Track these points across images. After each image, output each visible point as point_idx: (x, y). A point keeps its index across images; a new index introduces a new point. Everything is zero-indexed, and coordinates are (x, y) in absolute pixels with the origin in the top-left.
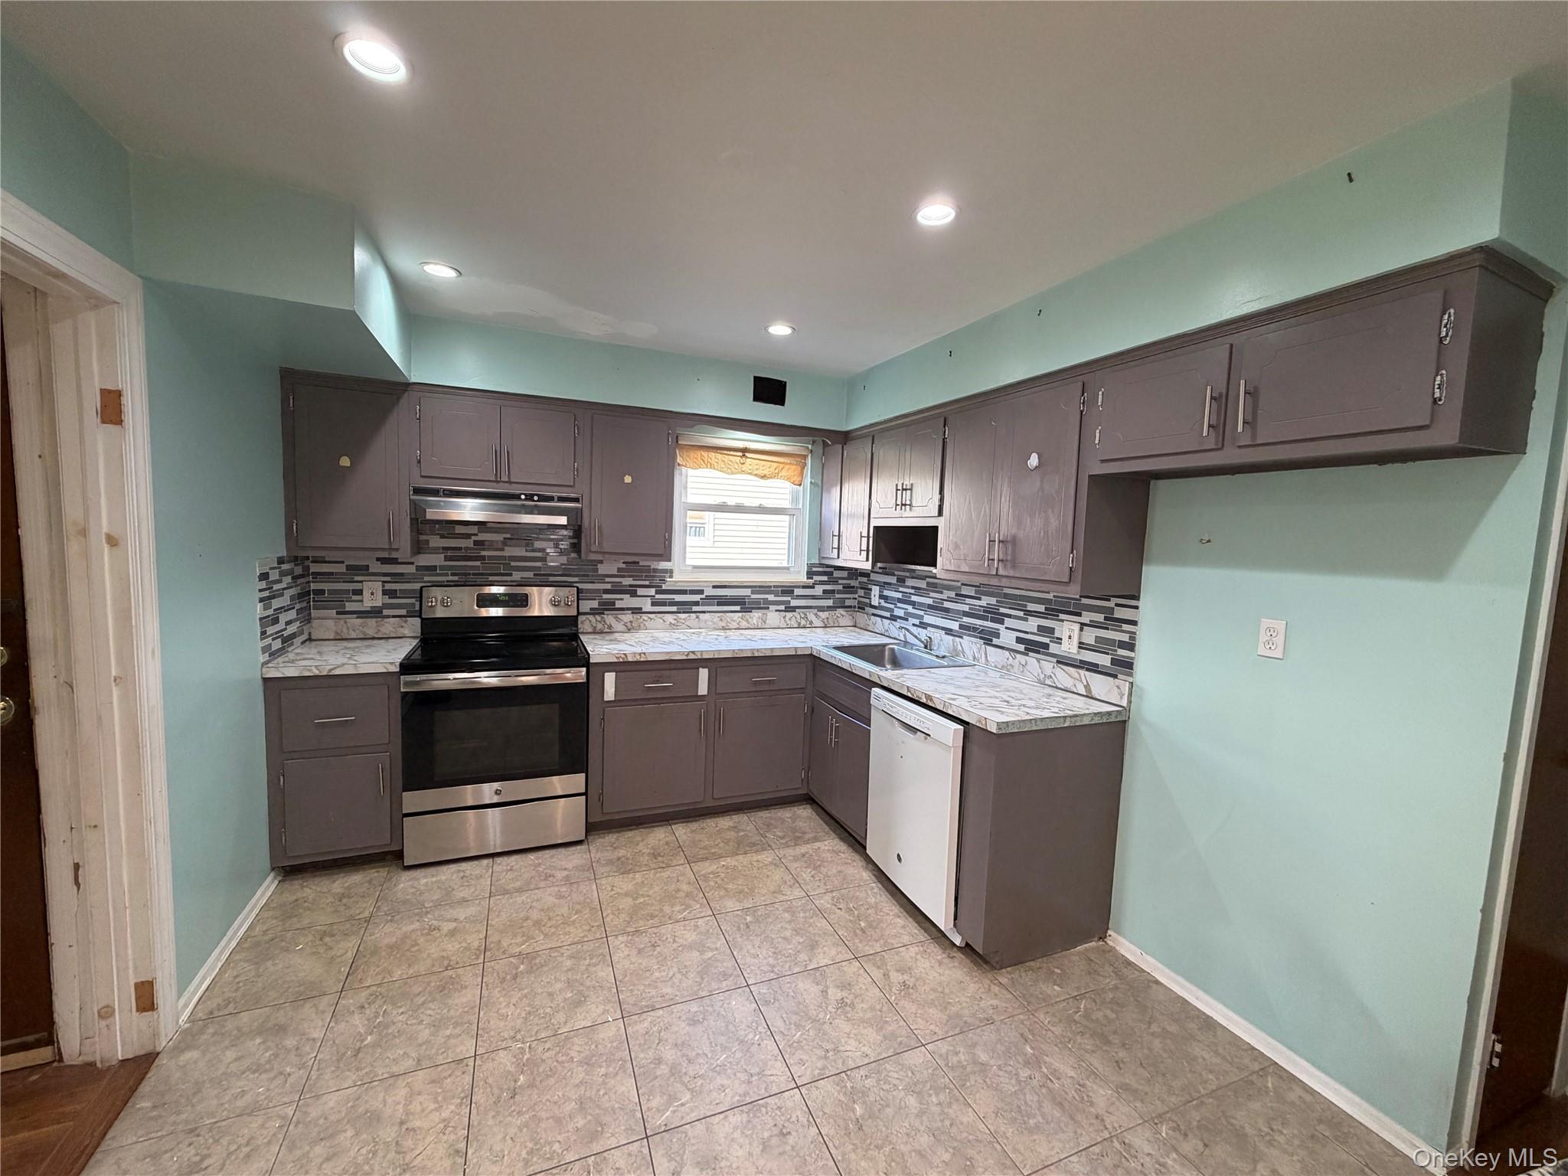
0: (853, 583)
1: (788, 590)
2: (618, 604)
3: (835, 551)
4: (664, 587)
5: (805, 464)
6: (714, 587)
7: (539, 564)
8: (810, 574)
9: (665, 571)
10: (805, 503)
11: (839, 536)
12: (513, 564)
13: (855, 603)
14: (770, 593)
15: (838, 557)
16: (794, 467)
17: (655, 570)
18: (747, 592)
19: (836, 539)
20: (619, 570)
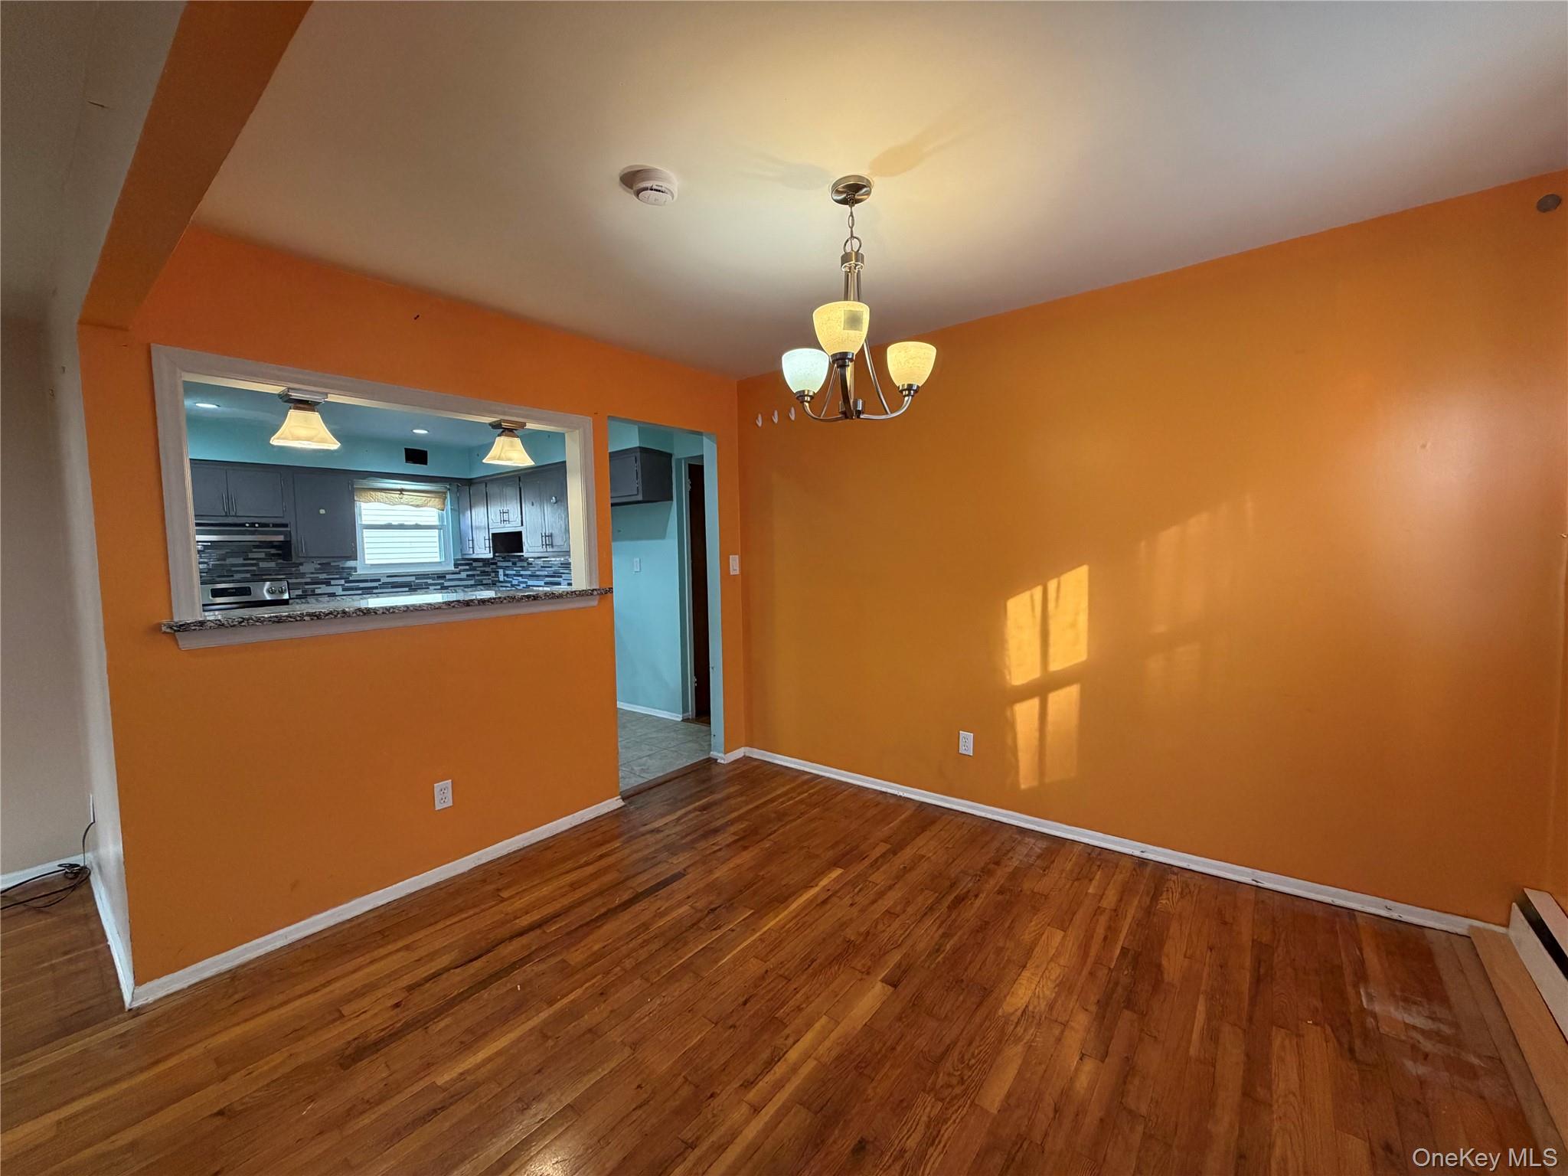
0: (487, 569)
1: (441, 576)
2: (318, 591)
3: (471, 549)
4: (351, 579)
5: (446, 497)
6: (388, 577)
7: (255, 568)
8: (456, 565)
9: (351, 568)
10: (448, 522)
11: (473, 540)
12: (233, 569)
13: (490, 582)
14: (429, 578)
15: (473, 552)
16: (437, 500)
17: (343, 568)
18: (413, 579)
19: (471, 542)
20: (316, 569)
